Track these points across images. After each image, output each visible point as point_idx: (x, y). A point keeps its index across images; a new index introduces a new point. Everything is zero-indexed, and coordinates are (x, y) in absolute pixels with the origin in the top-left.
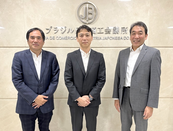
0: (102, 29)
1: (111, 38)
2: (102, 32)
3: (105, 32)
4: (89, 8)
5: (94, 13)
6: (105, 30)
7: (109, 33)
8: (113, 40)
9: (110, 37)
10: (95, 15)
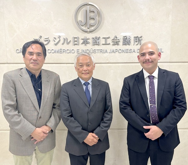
0: (108, 39)
1: (120, 50)
2: (108, 43)
3: (112, 43)
5: (97, 18)
6: (112, 41)
7: (118, 44)
8: (123, 53)
10: (99, 20)
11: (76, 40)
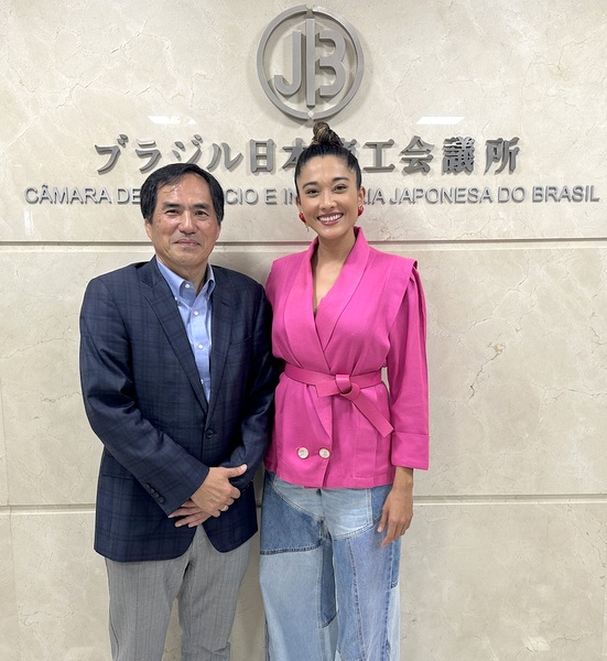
0: (388, 150)
1: (434, 194)
2: (388, 165)
3: (401, 166)
4: (322, 41)
5: (346, 65)
6: (404, 156)
7: (426, 170)
8: (446, 204)
9: (426, 189)
10: (351, 75)
11: (262, 151)
